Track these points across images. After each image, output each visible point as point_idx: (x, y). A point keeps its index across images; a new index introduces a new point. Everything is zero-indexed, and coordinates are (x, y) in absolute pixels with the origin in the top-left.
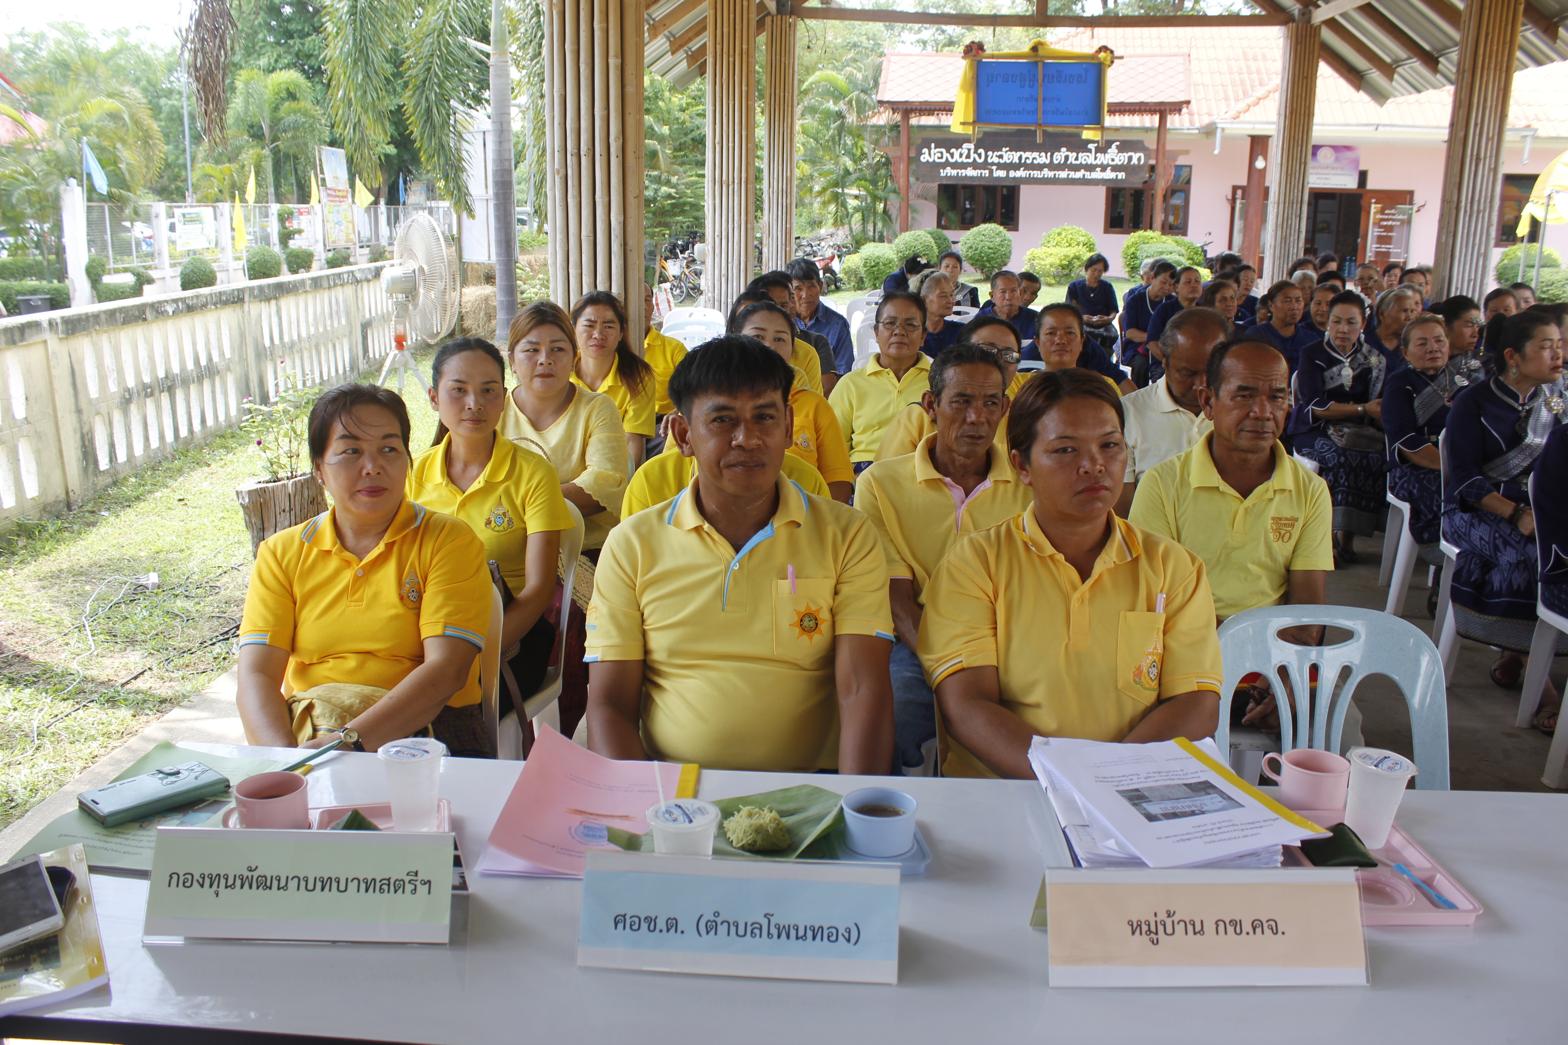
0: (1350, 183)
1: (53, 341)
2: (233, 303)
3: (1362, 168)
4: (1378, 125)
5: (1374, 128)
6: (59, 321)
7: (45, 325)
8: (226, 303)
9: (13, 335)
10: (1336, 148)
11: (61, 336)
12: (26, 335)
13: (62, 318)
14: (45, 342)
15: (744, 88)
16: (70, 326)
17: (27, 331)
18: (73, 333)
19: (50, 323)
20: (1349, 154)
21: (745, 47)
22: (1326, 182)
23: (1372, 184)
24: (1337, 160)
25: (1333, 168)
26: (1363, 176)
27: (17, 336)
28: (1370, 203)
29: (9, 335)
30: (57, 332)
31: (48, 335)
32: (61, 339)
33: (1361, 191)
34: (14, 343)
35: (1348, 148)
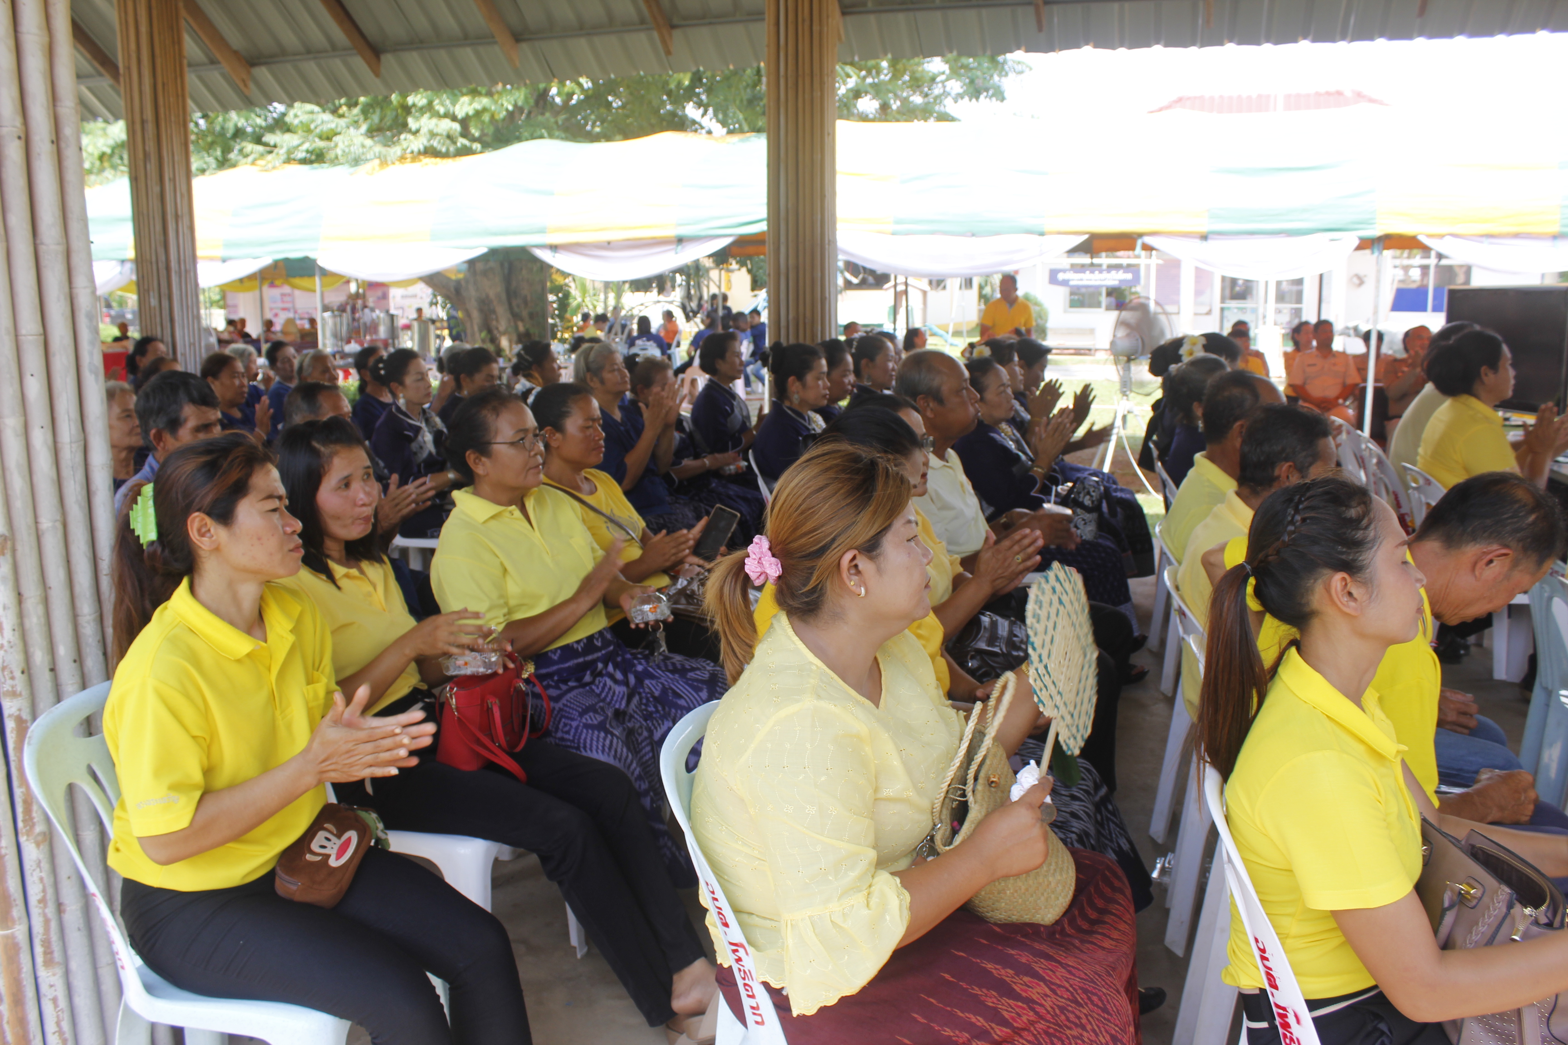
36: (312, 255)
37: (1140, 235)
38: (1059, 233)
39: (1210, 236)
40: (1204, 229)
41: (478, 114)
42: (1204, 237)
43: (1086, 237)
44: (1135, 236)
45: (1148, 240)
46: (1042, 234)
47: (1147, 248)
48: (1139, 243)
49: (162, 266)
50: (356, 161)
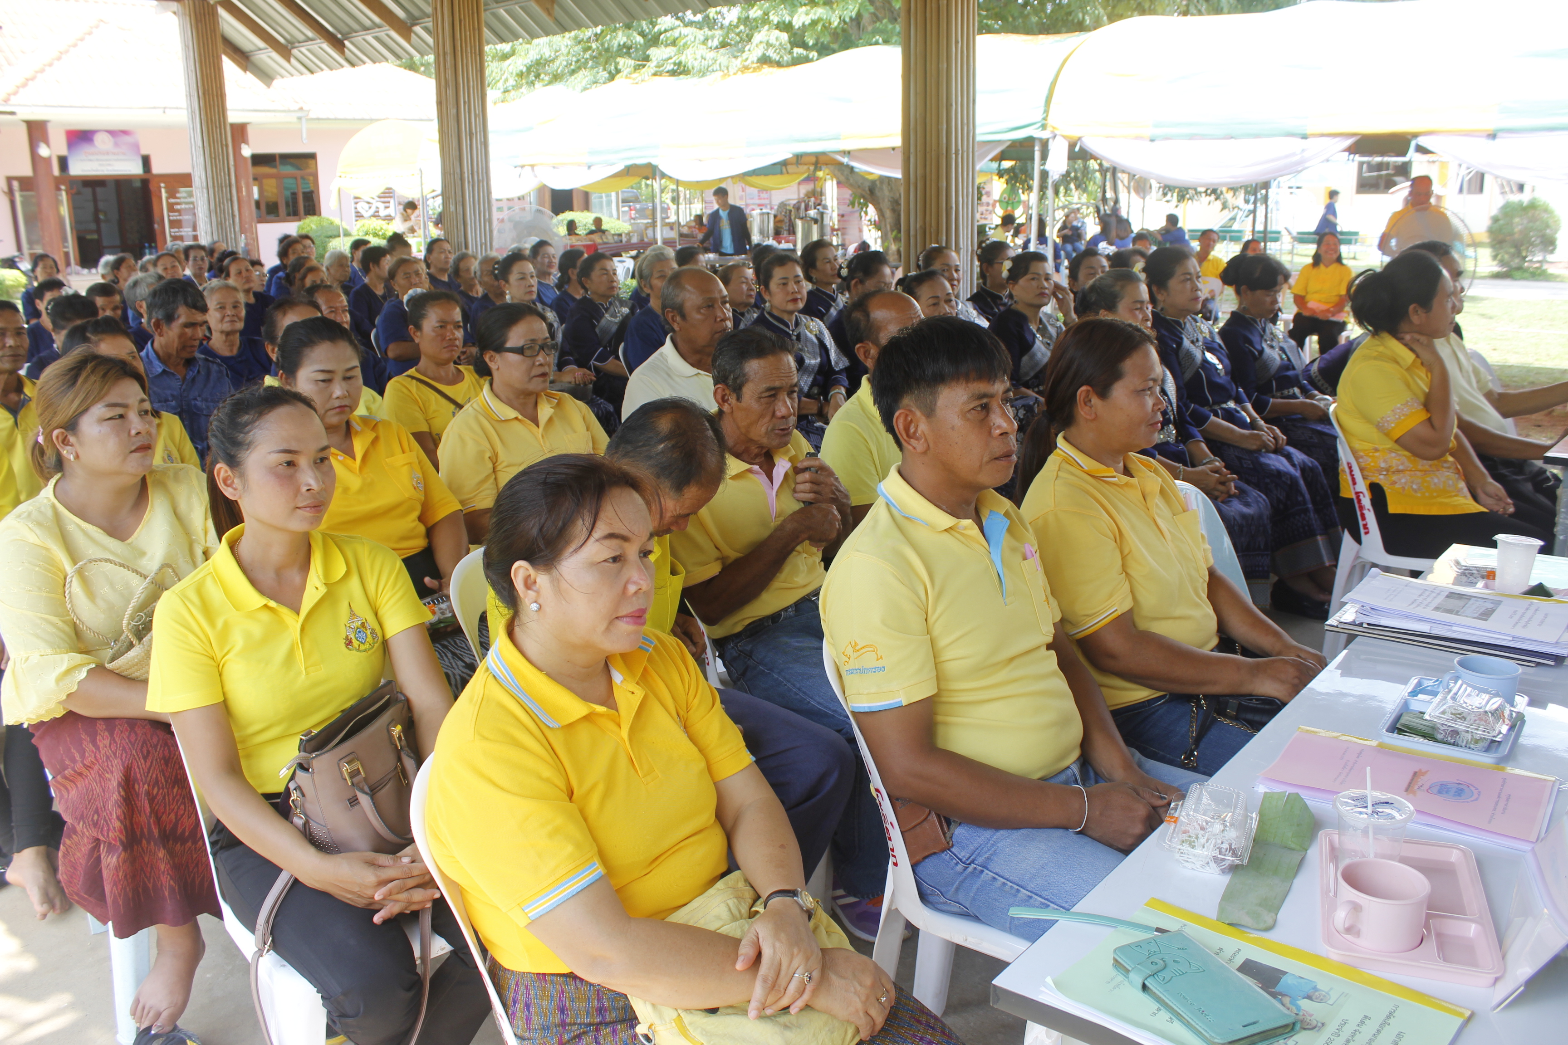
0: (135, 168)
3: (144, 152)
4: (165, 108)
5: (162, 110)
10: (112, 133)
20: (127, 139)
22: (110, 168)
23: (157, 168)
24: (116, 144)
25: (114, 154)
26: (146, 161)
28: (160, 188)
33: (147, 176)
35: (125, 132)
36: (654, 162)
37: (1415, 135)
38: (1323, 135)
39: (1499, 134)
40: (1491, 127)
41: (814, 23)
42: (1493, 136)
43: (1358, 138)
44: (1409, 137)
45: (1423, 141)
46: (1305, 137)
47: (1421, 150)
48: (1413, 144)
49: (458, 177)
50: (703, 73)
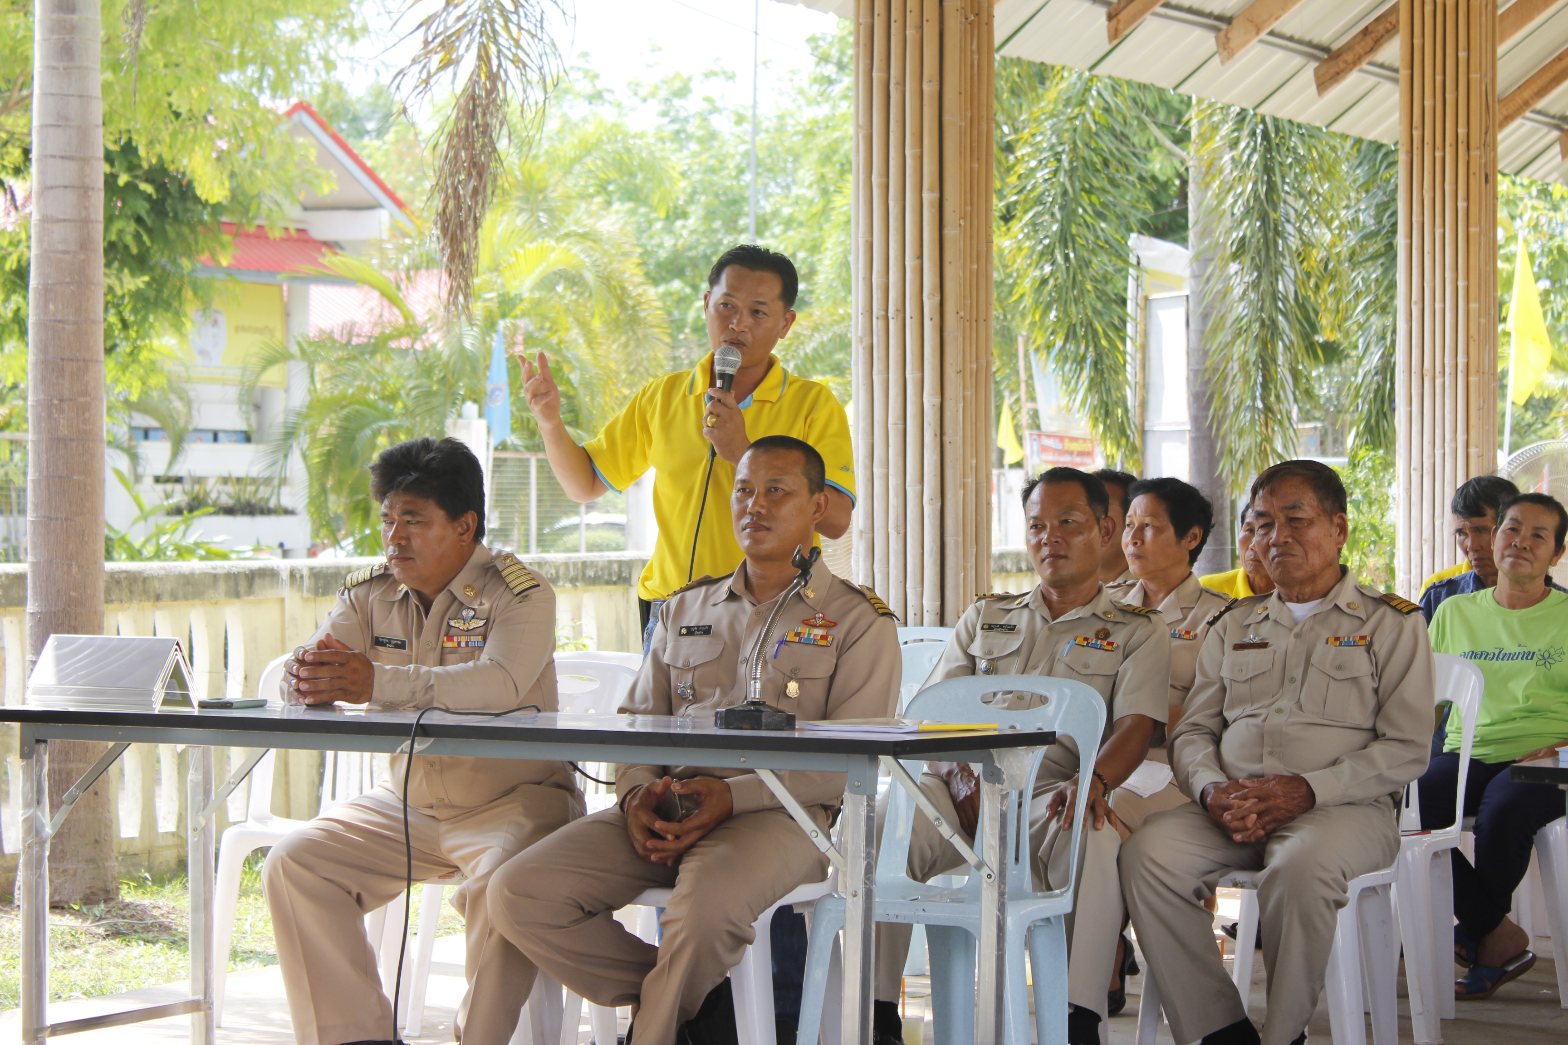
1: (293, 599)
2: (608, 583)
6: (305, 572)
7: (285, 575)
8: (594, 581)
9: (237, 584)
11: (306, 595)
12: (256, 587)
13: (311, 569)
14: (282, 600)
15: (1461, 204)
16: (321, 583)
17: (258, 581)
18: (325, 594)
19: (292, 575)
21: (1462, 131)
27: (243, 586)
29: (232, 583)
30: (300, 588)
31: (286, 591)
32: (306, 600)
34: (237, 595)
